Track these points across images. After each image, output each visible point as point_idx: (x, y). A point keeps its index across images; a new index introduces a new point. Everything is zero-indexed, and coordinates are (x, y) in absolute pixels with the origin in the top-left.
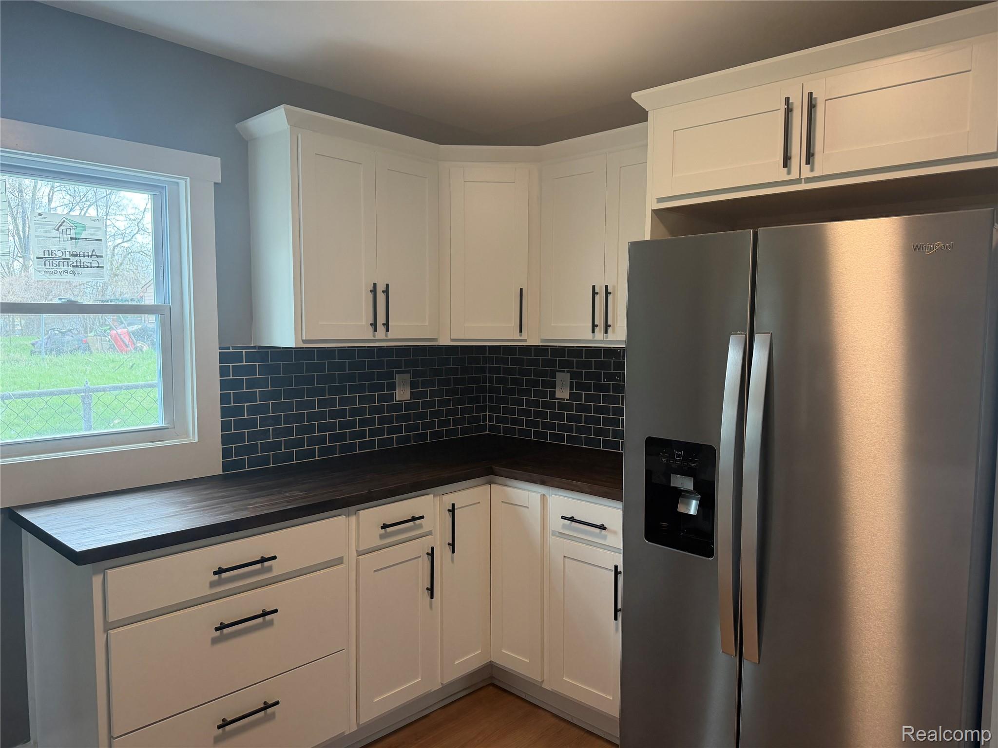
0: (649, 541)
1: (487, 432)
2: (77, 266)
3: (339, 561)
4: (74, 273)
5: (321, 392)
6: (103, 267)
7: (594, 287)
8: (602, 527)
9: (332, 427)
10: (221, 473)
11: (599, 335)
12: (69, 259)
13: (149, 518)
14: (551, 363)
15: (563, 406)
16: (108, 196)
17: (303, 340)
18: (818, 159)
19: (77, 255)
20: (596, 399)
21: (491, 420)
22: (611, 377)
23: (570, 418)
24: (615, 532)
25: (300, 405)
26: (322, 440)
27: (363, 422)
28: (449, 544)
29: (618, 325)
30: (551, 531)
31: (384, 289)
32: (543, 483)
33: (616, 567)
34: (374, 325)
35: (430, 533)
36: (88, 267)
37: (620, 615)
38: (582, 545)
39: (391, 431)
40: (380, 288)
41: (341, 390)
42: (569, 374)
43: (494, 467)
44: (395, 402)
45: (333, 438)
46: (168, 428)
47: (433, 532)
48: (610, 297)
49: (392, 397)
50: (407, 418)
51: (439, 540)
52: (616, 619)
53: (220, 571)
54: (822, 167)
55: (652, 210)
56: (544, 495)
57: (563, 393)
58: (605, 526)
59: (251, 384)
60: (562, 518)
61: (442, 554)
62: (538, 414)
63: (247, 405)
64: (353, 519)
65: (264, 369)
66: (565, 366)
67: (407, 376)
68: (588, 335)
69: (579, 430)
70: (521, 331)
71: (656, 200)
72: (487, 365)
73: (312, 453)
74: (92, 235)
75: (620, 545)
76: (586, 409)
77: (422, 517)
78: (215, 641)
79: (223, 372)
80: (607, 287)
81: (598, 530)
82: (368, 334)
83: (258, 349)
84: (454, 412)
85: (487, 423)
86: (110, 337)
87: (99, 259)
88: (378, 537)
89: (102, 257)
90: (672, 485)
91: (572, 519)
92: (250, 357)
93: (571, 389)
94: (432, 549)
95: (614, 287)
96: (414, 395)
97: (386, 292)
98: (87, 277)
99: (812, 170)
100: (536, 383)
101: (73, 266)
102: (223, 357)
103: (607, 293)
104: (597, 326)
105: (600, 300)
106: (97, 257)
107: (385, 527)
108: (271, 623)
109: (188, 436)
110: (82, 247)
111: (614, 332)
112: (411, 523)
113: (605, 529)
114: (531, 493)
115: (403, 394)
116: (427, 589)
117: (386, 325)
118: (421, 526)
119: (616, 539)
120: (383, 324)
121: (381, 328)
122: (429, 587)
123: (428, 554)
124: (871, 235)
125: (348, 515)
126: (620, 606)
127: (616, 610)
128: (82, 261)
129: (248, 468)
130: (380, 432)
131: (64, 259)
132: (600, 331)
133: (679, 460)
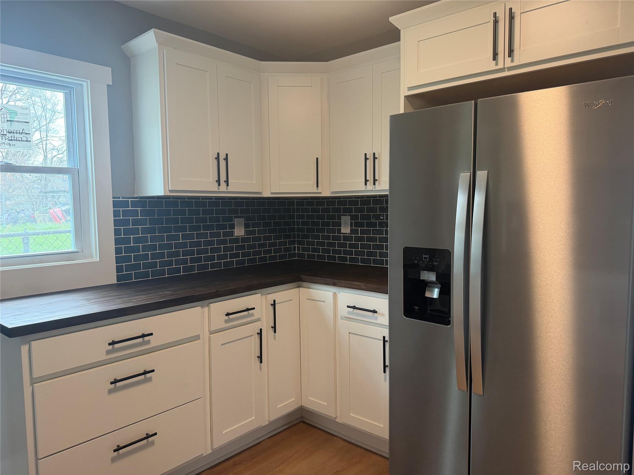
0: (406, 317)
1: (296, 258)
2: (12, 140)
3: (197, 337)
4: (10, 145)
5: (184, 229)
6: (30, 141)
7: (366, 154)
8: (375, 312)
9: (192, 253)
10: (116, 282)
11: (370, 186)
12: (6, 135)
13: (62, 308)
14: (338, 210)
15: (346, 238)
16: (47, 125)
17: (169, 190)
18: (516, 53)
19: (11, 132)
20: (368, 232)
21: (299, 250)
22: (377, 217)
23: (351, 246)
24: (383, 315)
25: (169, 238)
26: (185, 262)
27: (213, 251)
28: (272, 327)
29: (382, 179)
30: (340, 316)
31: (225, 157)
32: (334, 285)
33: (384, 337)
34: (219, 181)
35: (258, 320)
36: (19, 140)
37: (388, 370)
38: (361, 324)
39: (232, 256)
40: (222, 157)
41: (198, 228)
42: (350, 217)
43: (301, 276)
44: (234, 237)
45: (192, 260)
46: (79, 252)
47: (261, 319)
48: (377, 161)
49: (232, 233)
50: (243, 247)
51: (266, 324)
52: (385, 372)
53: (113, 343)
54: (519, 60)
55: (404, 96)
56: (335, 293)
57: (346, 230)
58: (376, 310)
59: (135, 222)
60: (347, 307)
61: (267, 333)
62: (329, 244)
63: (133, 237)
64: (206, 309)
65: (143, 213)
66: (347, 211)
67: (242, 220)
68: (363, 187)
69: (357, 253)
70: (317, 186)
71: (407, 89)
72: (296, 227)
73: (179, 270)
74: (22, 119)
75: (387, 323)
76: (360, 239)
77: (254, 309)
78: (110, 392)
79: (116, 214)
80: (374, 154)
81: (371, 314)
82: (215, 188)
83: (140, 199)
84: (274, 244)
85: (296, 252)
86: (49, 214)
87: (27, 136)
88: (224, 322)
89: (29, 134)
90: (421, 278)
91: (354, 307)
92: (134, 204)
93: (351, 226)
94: (261, 330)
95: (379, 154)
96: (247, 232)
97: (226, 159)
98: (19, 148)
99: (512, 61)
100: (328, 224)
101: (9, 140)
102: (116, 204)
103: (375, 158)
104: (368, 181)
105: (370, 163)
106: (26, 134)
107: (228, 314)
108: (150, 379)
109: (92, 258)
110: (15, 127)
111: (379, 184)
112: (246, 313)
113: (376, 312)
114: (326, 292)
115: (239, 232)
116: (258, 357)
117: (227, 182)
118: (252, 315)
119: (384, 319)
120: (225, 181)
121: (223, 184)
122: (259, 355)
123: (258, 333)
124: (555, 99)
125: (202, 307)
126: (387, 363)
127: (385, 366)
128: (16, 137)
129: (134, 280)
130: (225, 257)
131: (3, 135)
132: (370, 184)
133: (426, 261)
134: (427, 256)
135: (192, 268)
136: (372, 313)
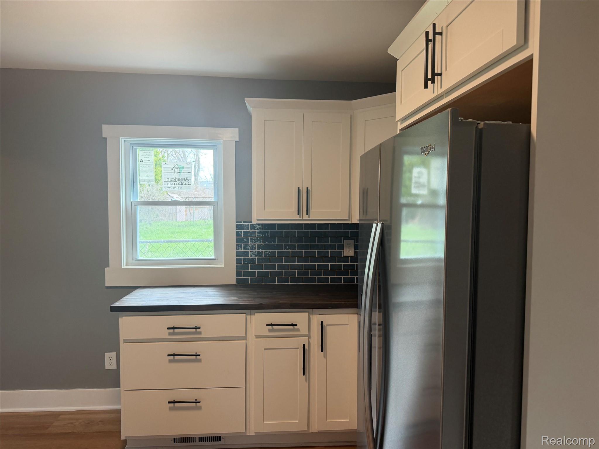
2: (180, 185)
4: (179, 188)
5: (293, 247)
6: (191, 185)
9: (300, 267)
10: (236, 284)
12: (177, 182)
19: (180, 180)
25: (280, 254)
26: (293, 274)
27: (320, 267)
35: (306, 336)
36: (184, 185)
39: (340, 274)
41: (305, 247)
44: (343, 257)
45: (300, 274)
46: (216, 259)
49: (341, 253)
50: (351, 266)
53: (173, 328)
67: (352, 242)
73: (287, 280)
74: (187, 170)
78: (170, 361)
79: (238, 234)
87: (189, 181)
89: (190, 180)
92: (253, 227)
96: (356, 253)
98: (184, 190)
101: (178, 185)
102: (239, 227)
106: (188, 180)
108: (200, 361)
109: (218, 264)
110: (183, 176)
112: (291, 327)
115: (349, 252)
118: (298, 330)
128: (182, 182)
129: (250, 283)
130: (332, 273)
131: (175, 182)
135: (300, 280)
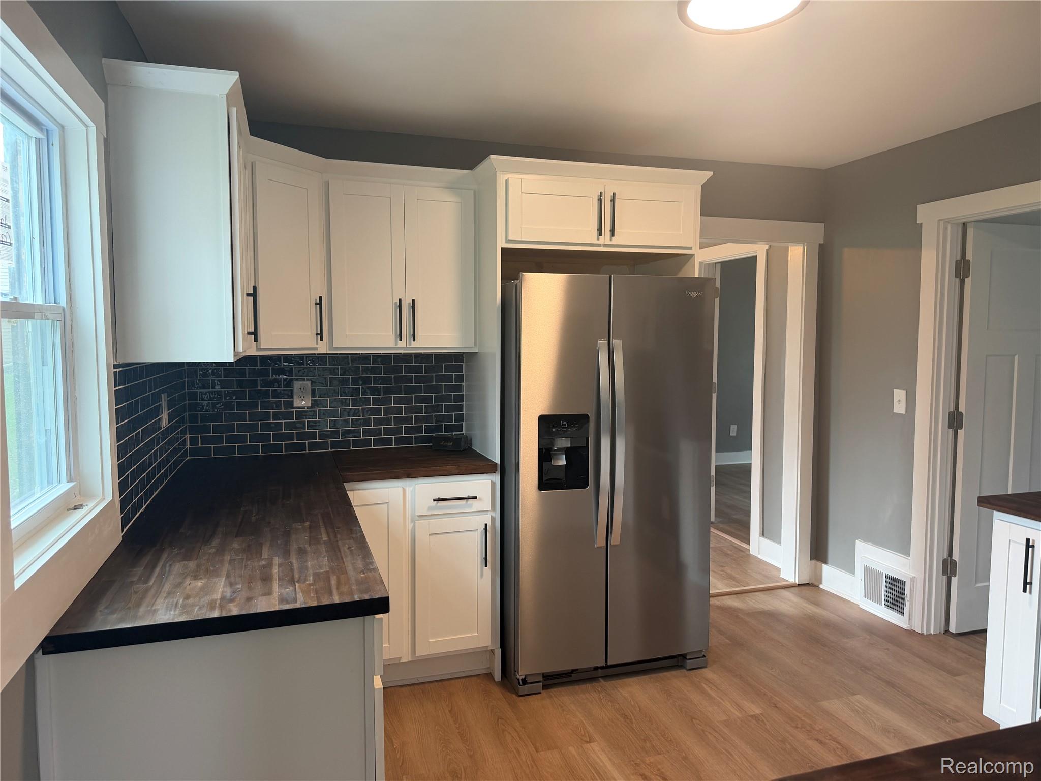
0: (541, 490)
7: (400, 300)
33: (487, 525)
42: (311, 381)
52: (486, 565)
55: (502, 248)
57: (302, 402)
60: (435, 501)
71: (505, 241)
80: (413, 301)
85: (188, 446)
93: (313, 396)
99: (611, 240)
127: (485, 559)
133: (564, 428)
134: (565, 423)
136: (465, 500)
